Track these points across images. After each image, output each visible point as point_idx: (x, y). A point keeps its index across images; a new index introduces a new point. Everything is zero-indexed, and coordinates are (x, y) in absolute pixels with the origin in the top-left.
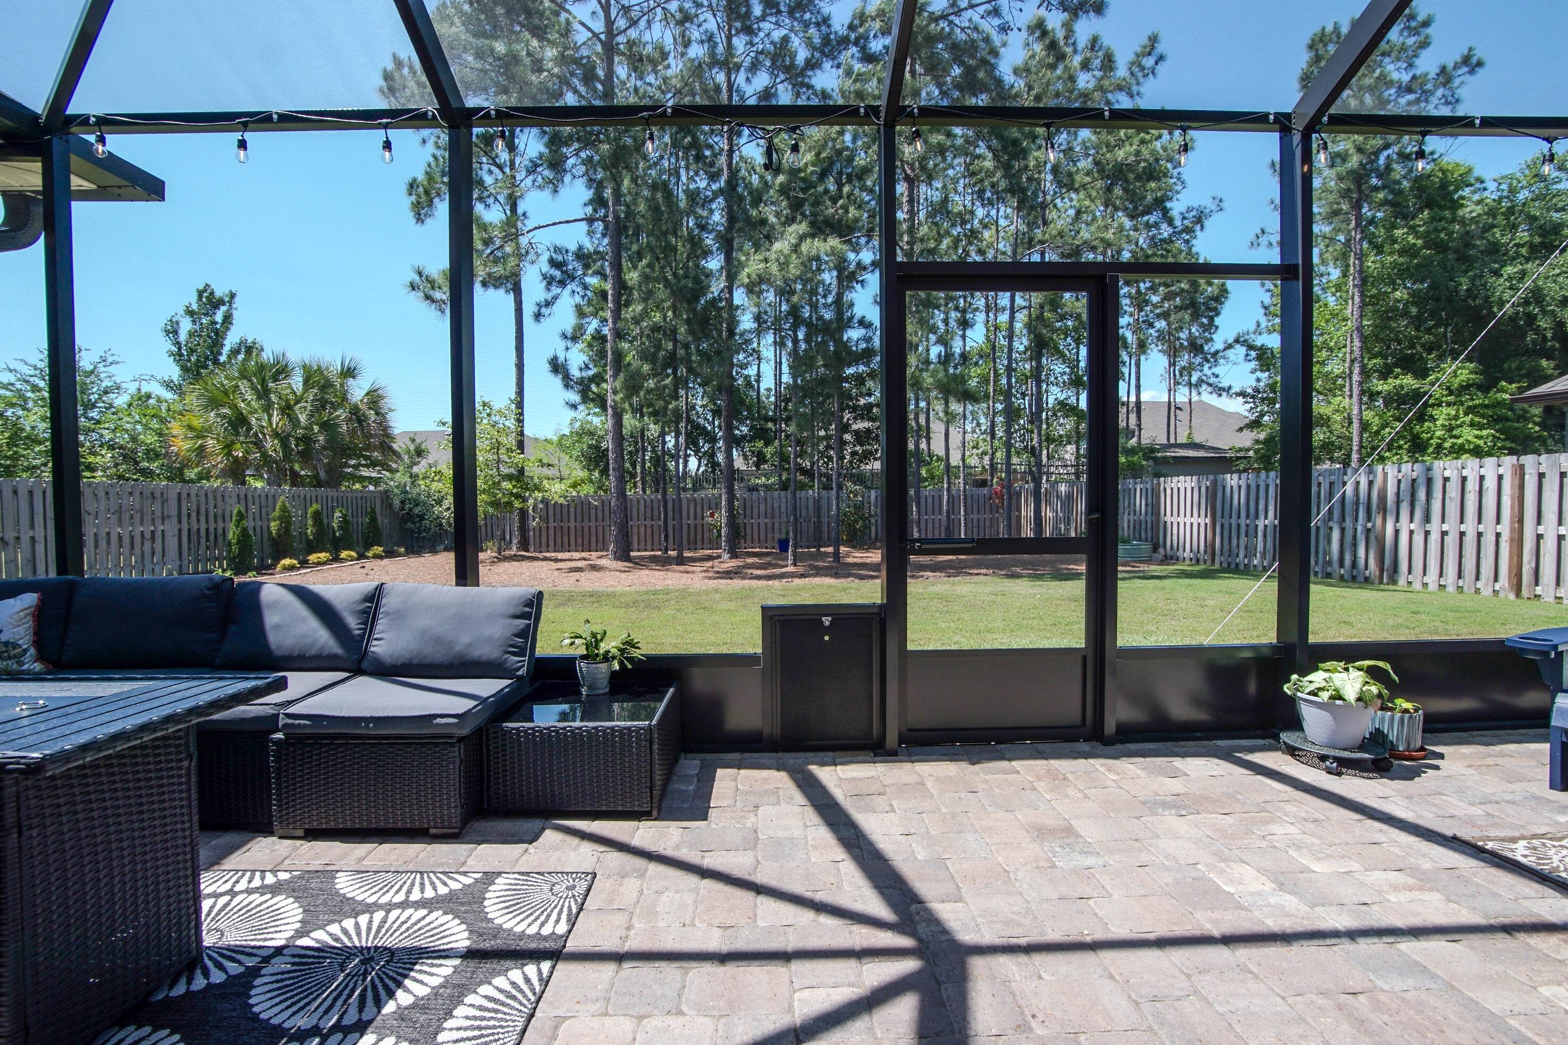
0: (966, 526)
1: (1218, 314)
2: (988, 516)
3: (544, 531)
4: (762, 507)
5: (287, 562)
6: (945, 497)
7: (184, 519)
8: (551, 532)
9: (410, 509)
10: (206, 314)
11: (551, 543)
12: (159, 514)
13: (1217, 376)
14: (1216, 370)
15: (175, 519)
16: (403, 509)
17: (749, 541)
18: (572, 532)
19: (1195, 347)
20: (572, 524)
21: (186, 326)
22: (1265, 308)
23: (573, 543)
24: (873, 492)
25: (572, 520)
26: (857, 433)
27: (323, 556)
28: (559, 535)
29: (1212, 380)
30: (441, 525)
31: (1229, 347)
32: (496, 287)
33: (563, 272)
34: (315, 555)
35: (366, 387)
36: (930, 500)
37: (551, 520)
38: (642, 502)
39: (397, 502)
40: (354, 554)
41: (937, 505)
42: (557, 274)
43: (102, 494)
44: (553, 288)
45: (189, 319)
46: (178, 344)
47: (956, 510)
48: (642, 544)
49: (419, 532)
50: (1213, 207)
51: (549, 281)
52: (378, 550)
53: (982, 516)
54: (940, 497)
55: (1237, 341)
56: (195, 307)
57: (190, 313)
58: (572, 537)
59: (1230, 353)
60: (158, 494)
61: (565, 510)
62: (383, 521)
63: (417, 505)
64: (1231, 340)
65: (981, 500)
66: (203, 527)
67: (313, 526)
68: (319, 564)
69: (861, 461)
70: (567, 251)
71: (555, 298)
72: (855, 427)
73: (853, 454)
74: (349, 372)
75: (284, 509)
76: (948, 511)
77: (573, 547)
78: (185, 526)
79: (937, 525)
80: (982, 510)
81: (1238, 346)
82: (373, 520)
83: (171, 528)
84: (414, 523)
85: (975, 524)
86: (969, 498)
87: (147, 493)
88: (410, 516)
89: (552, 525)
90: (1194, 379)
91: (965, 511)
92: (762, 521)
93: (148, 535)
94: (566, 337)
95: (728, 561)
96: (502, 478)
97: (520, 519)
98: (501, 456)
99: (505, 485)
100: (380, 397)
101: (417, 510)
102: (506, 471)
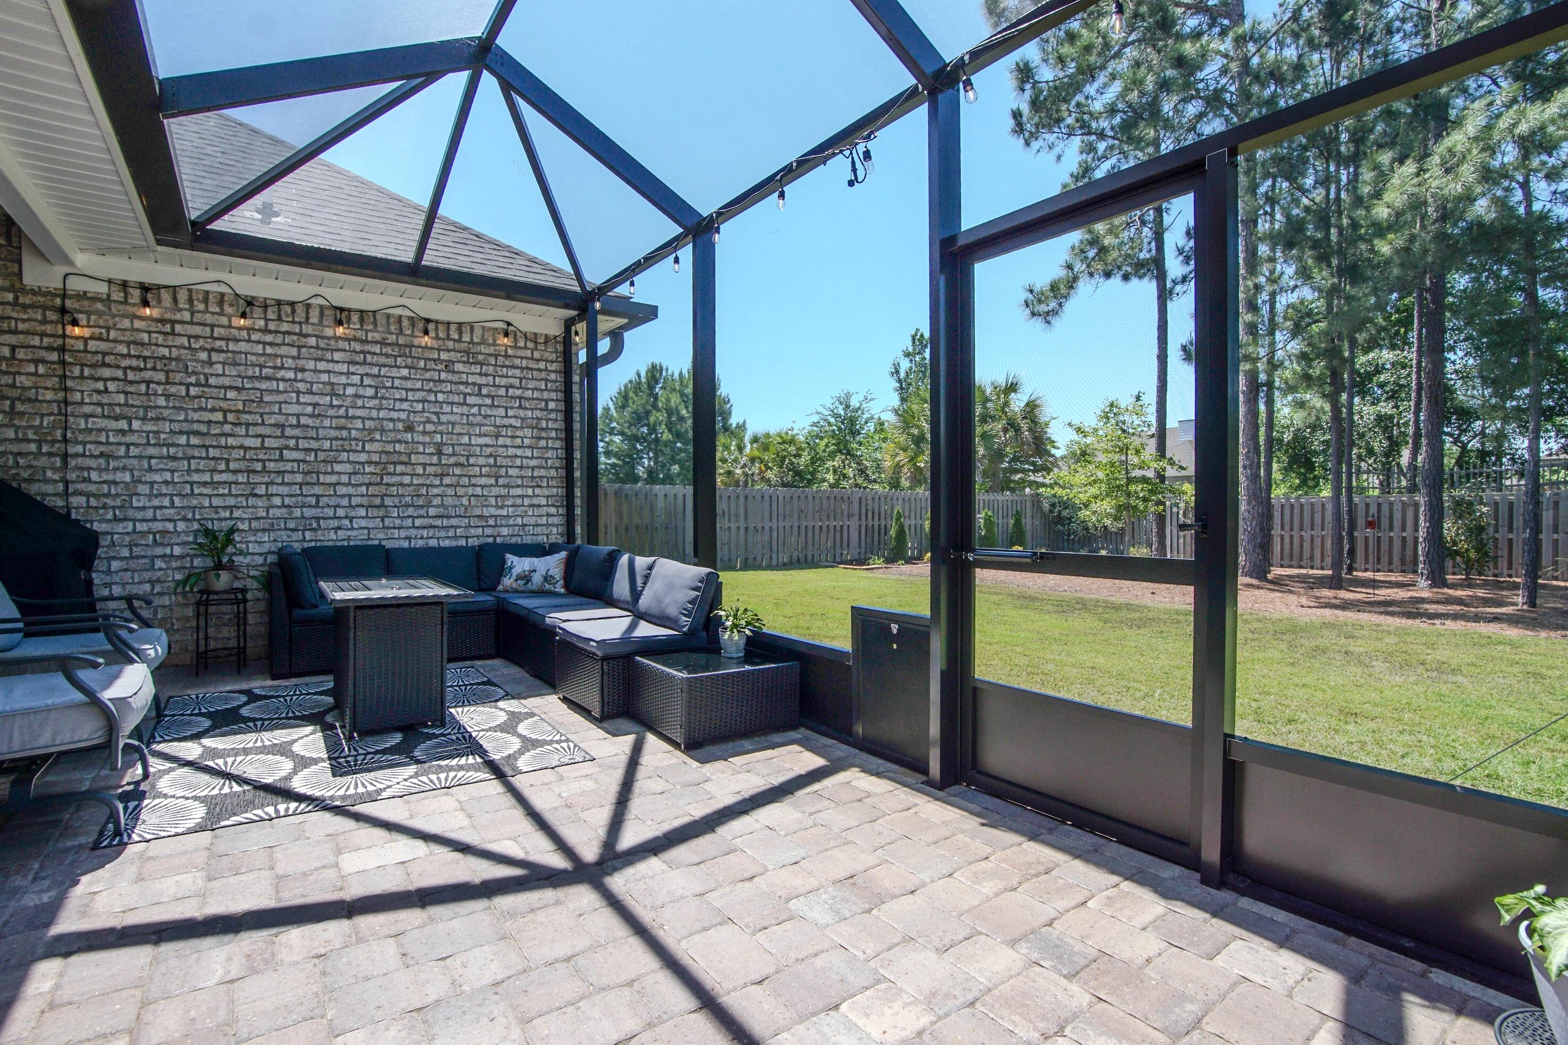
7: (863, 517)
9: (1060, 512)
10: (919, 353)
12: (846, 513)
15: (857, 517)
16: (1051, 512)
21: (905, 365)
30: (1087, 529)
32: (1141, 277)
35: (1025, 400)
39: (1046, 506)
43: (810, 498)
45: (907, 360)
46: (900, 381)
49: (1069, 535)
52: (1017, 549)
56: (911, 349)
57: (907, 355)
60: (846, 498)
62: (1027, 523)
63: (1066, 508)
66: (876, 523)
74: (1012, 388)
78: (864, 523)
82: (1018, 523)
83: (854, 523)
84: (1063, 525)
87: (839, 498)
88: (1060, 519)
93: (838, 529)
95: (1423, 589)
96: (1130, 481)
97: (1157, 524)
98: (1130, 457)
99: (1132, 488)
100: (1036, 406)
101: (1065, 513)
102: (1137, 473)
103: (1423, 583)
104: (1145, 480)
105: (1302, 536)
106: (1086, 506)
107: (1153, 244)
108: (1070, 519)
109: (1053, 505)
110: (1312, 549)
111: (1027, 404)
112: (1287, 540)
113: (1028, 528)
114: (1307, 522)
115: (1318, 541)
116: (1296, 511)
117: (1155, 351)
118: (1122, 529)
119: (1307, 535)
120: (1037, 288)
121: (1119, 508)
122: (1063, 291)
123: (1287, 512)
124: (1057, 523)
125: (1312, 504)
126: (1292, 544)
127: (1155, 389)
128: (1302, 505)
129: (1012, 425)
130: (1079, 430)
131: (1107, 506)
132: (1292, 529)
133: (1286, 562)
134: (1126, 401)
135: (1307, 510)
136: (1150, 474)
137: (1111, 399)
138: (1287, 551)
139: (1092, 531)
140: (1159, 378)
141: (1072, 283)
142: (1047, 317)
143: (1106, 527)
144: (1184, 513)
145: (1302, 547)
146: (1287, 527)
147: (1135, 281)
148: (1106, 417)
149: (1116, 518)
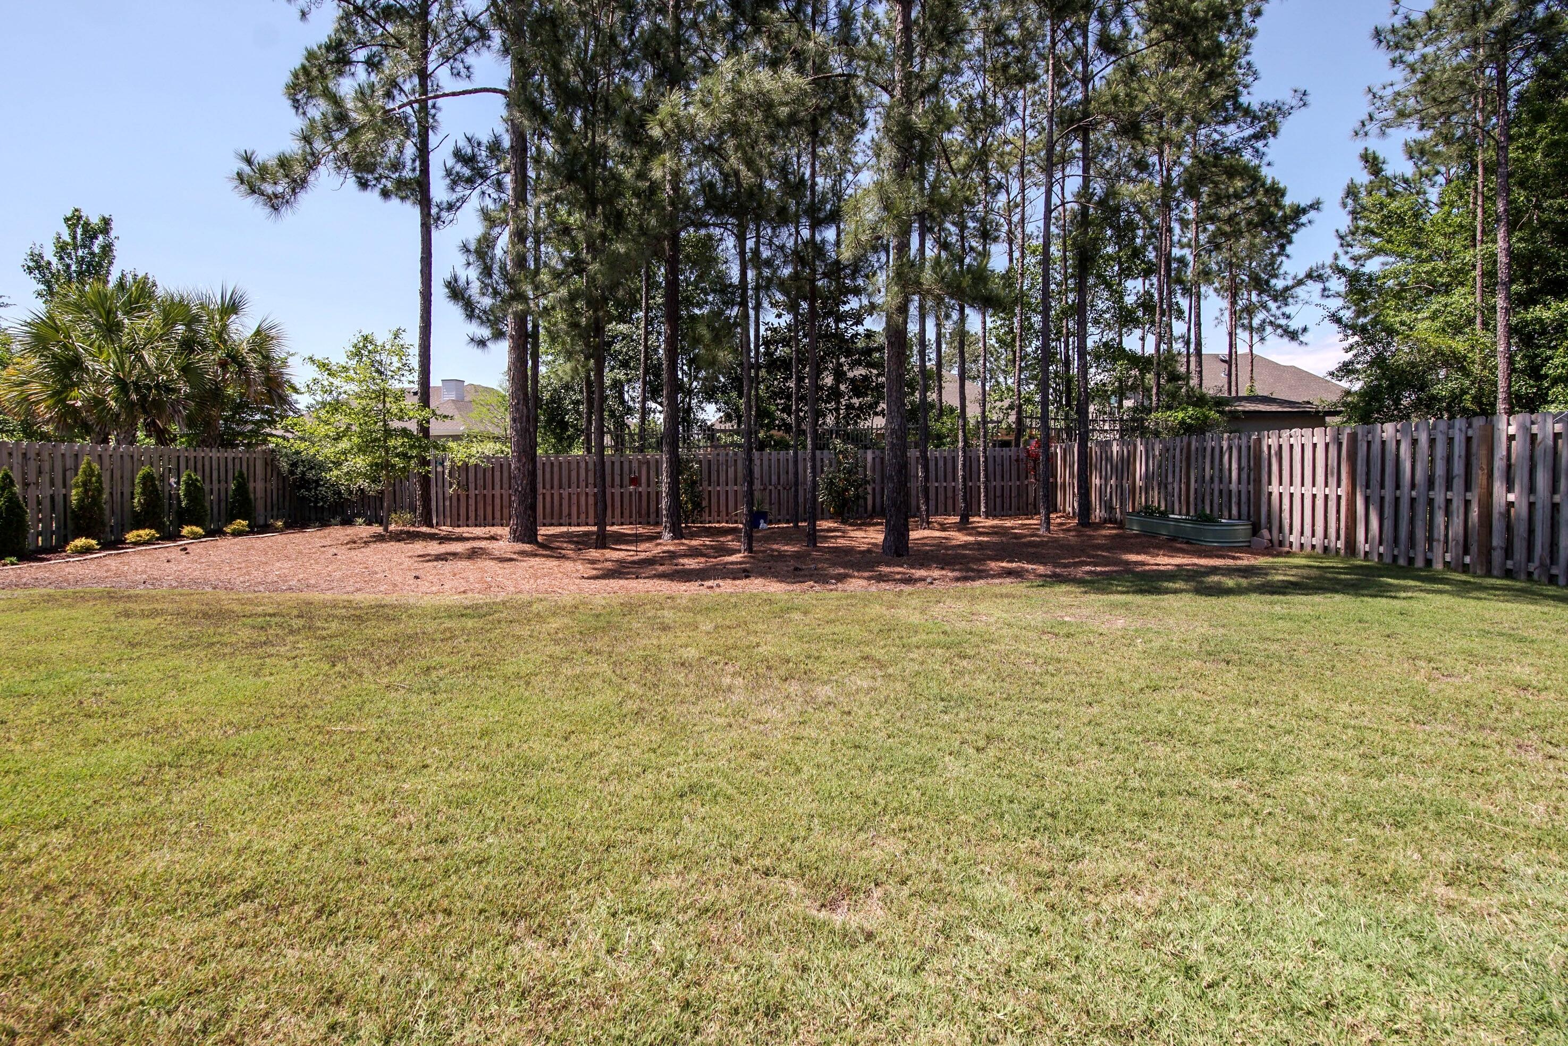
0: (986, 496)
1: (1290, 242)
2: (1015, 483)
3: (463, 499)
4: (731, 471)
5: (81, 542)
6: (961, 459)
8: (472, 502)
9: (303, 473)
11: (472, 515)
13: (1288, 317)
14: (1287, 310)
16: (292, 473)
17: (714, 514)
18: (497, 501)
19: (1260, 285)
20: (497, 492)
22: (1342, 238)
23: (498, 514)
24: (869, 453)
25: (497, 487)
26: (853, 381)
27: (145, 533)
28: (481, 505)
29: (1283, 322)
30: (340, 492)
31: (1300, 283)
32: (403, 199)
33: (473, 169)
34: (135, 533)
35: (253, 326)
36: (941, 463)
37: (472, 486)
38: (583, 465)
39: (284, 466)
40: (199, 530)
41: (949, 469)
42: (467, 172)
44: (459, 189)
47: (974, 476)
48: (583, 516)
49: (316, 502)
50: (1294, 103)
51: (455, 180)
52: (240, 524)
53: (1007, 484)
54: (954, 460)
55: (1309, 276)
58: (498, 508)
59: (1300, 291)
61: (489, 475)
62: (257, 488)
63: (312, 468)
64: (1301, 275)
65: (1006, 464)
67: (142, 493)
68: (136, 544)
69: (858, 416)
70: (479, 144)
71: (463, 200)
72: (850, 375)
73: (849, 407)
74: (232, 307)
75: (90, 472)
76: (964, 477)
77: (497, 520)
79: (950, 494)
80: (1007, 476)
81: (1310, 282)
82: (241, 488)
84: (309, 490)
85: (998, 493)
86: (990, 460)
88: (304, 482)
89: (472, 492)
90: (1256, 322)
91: (986, 476)
92: (731, 488)
94: (468, 251)
95: (667, 543)
96: (388, 433)
97: (421, 485)
98: (388, 405)
99: (391, 443)
100: (269, 338)
101: (310, 475)
102: (395, 424)
103: (667, 536)
104: (405, 432)
105: (561, 494)
106: (338, 464)
107: (417, 163)
108: (317, 482)
109: (294, 465)
110: (570, 506)
111: (258, 333)
112: (548, 499)
113: (260, 493)
114: (565, 480)
115: (574, 498)
116: (556, 469)
117: (418, 285)
118: (382, 492)
119: (565, 494)
120: (260, 158)
121: (375, 466)
122: (298, 170)
123: (548, 469)
124: (299, 488)
125: (569, 463)
126: (552, 502)
127: (418, 330)
128: (560, 463)
129: (234, 358)
130: (324, 366)
131: (361, 462)
132: (552, 488)
133: (547, 521)
134: (382, 337)
135: (564, 466)
136: (413, 427)
137: (365, 333)
138: (548, 510)
139: (346, 496)
140: (422, 317)
141: (312, 162)
142: (275, 203)
143: (362, 490)
144: (450, 473)
145: (561, 505)
146: (548, 486)
147: (395, 202)
148: (357, 353)
149: (375, 480)
